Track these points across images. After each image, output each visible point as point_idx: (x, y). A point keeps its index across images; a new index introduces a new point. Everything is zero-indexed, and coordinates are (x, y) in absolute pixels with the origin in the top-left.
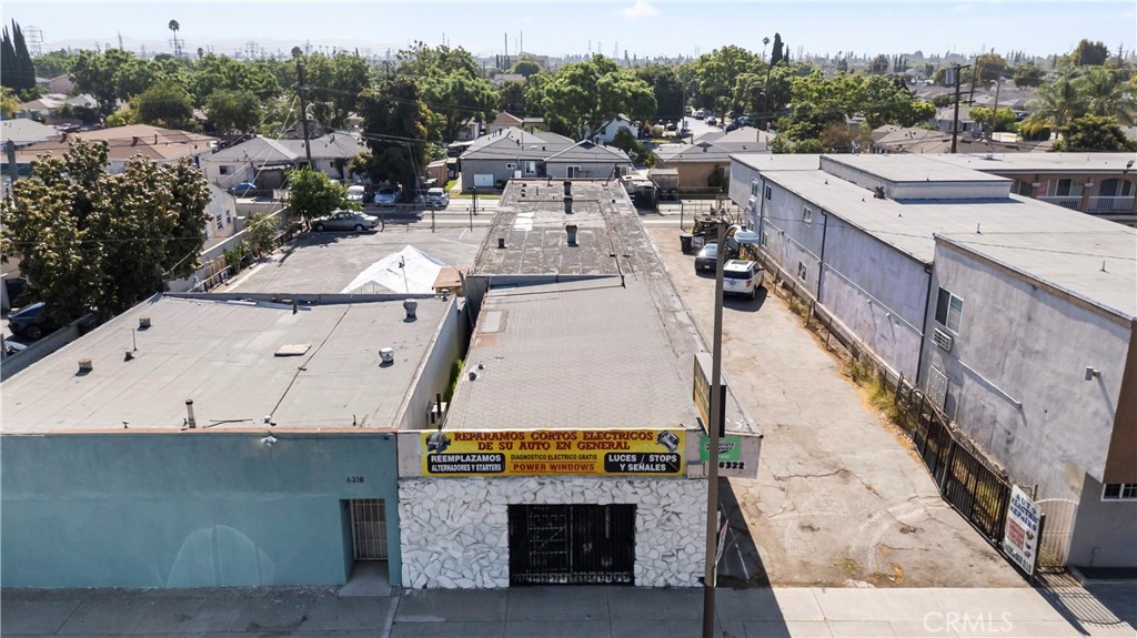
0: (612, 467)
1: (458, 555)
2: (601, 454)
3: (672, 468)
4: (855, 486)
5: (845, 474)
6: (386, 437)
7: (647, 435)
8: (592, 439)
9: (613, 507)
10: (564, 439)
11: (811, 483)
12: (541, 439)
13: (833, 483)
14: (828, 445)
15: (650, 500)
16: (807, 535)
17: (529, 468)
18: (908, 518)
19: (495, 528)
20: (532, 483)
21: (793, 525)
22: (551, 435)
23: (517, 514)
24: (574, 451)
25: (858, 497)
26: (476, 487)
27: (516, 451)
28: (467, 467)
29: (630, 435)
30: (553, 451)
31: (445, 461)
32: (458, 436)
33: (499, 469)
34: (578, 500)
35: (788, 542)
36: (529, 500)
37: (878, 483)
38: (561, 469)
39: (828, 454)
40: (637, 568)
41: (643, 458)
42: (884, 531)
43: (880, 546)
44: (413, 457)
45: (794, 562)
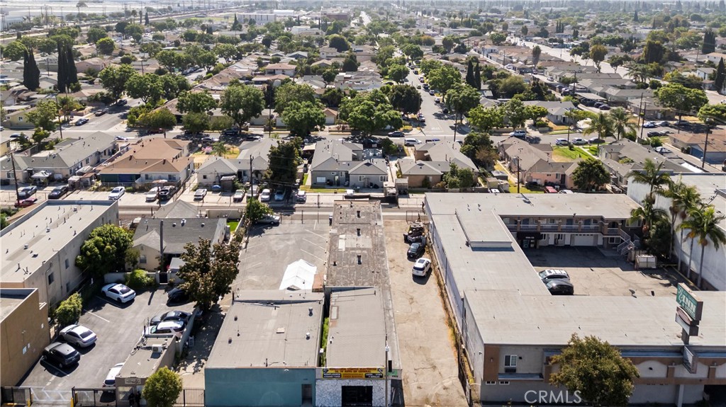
0: (367, 377)
1: (329, 398)
2: (364, 373)
3: (381, 377)
4: (436, 372)
5: (434, 367)
6: (313, 369)
7: (375, 369)
8: (362, 370)
9: (367, 387)
10: (355, 370)
11: (424, 371)
12: (350, 370)
13: (430, 371)
14: (433, 356)
15: (376, 385)
16: (418, 390)
17: (347, 377)
18: (446, 384)
19: (338, 392)
20: (347, 381)
21: (416, 387)
22: (352, 369)
23: (344, 388)
24: (358, 373)
25: (436, 377)
26: (334, 382)
27: (344, 373)
28: (333, 377)
29: (371, 369)
30: (353, 373)
31: (327, 375)
32: (330, 369)
33: (340, 377)
34: (359, 385)
35: (413, 393)
36: (347, 385)
37: (443, 371)
38: (354, 377)
39: (432, 360)
40: (373, 402)
41: (374, 374)
42: (439, 389)
43: (436, 394)
44: (319, 373)
45: (413, 399)
